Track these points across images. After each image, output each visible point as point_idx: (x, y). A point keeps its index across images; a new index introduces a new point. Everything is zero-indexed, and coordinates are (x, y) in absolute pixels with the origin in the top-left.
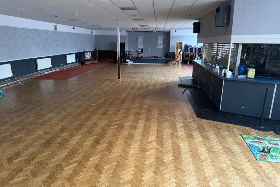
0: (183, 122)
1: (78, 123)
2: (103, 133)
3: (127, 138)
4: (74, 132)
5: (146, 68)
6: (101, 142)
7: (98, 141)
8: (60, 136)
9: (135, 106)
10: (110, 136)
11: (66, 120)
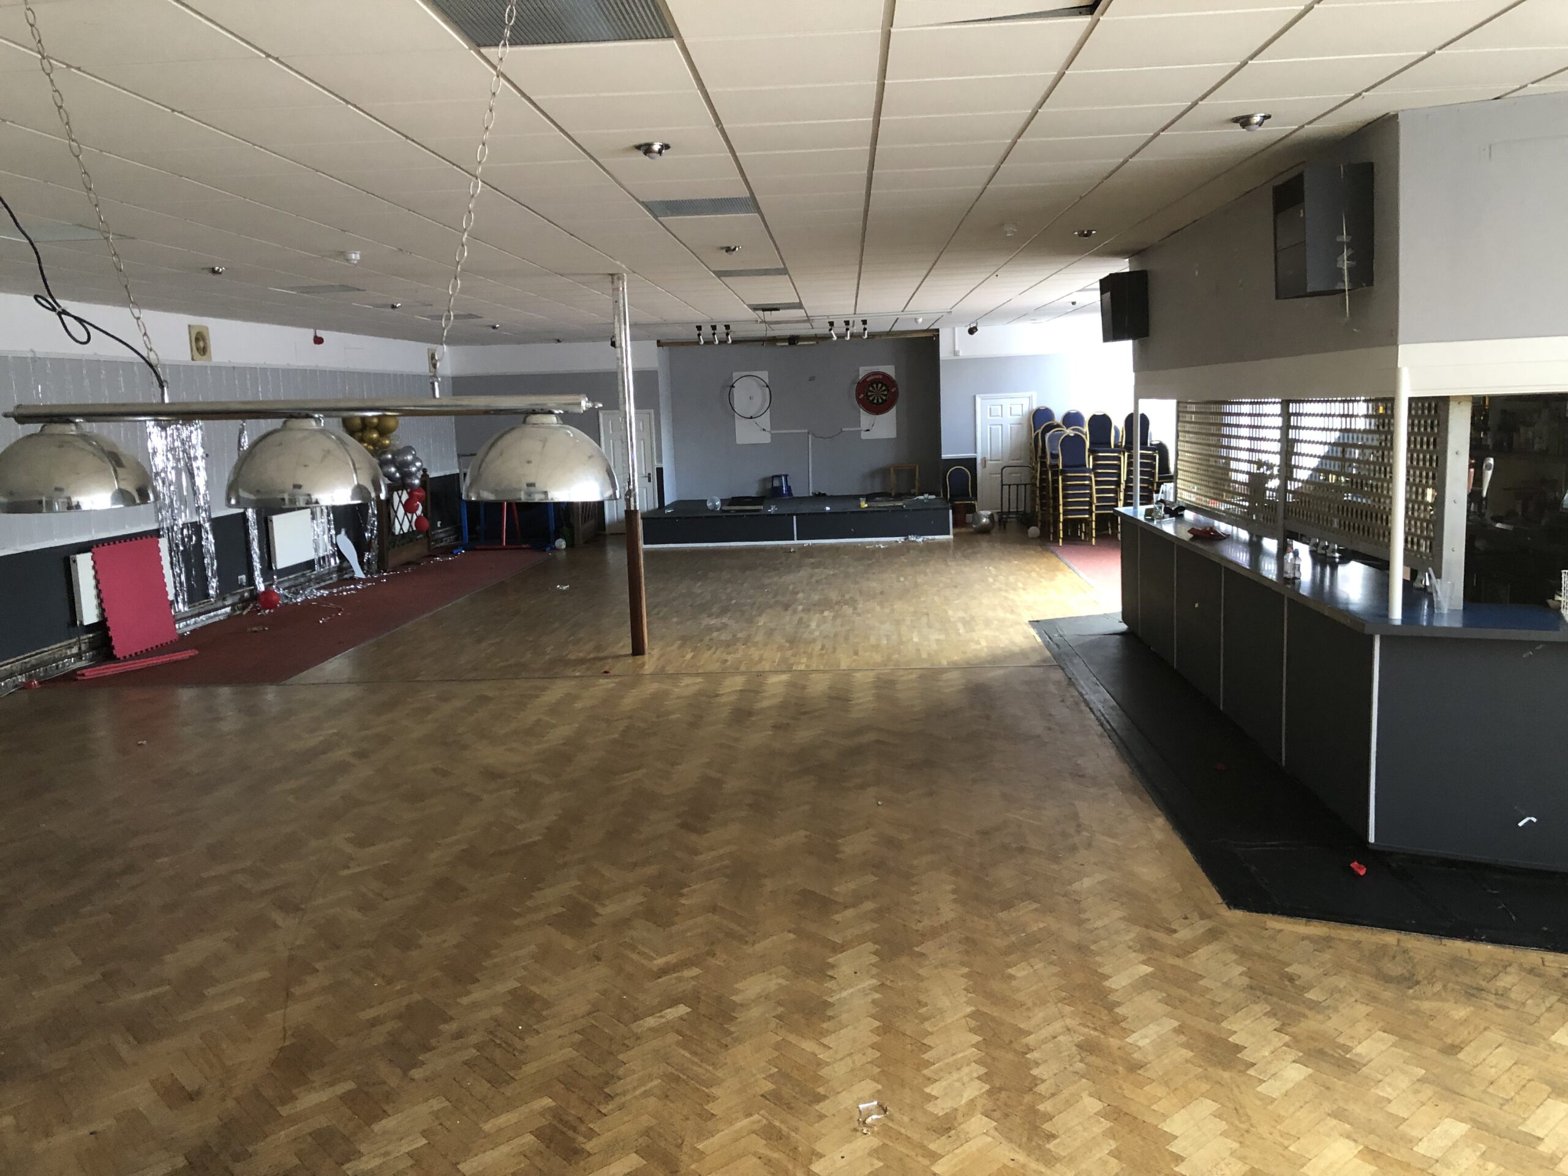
0: (1148, 947)
1: (405, 1001)
2: (592, 1070)
3: (775, 1098)
4: (384, 1070)
5: (803, 573)
6: (589, 1146)
7: (570, 1133)
8: (285, 1111)
9: (780, 843)
10: (646, 1094)
11: (313, 983)
